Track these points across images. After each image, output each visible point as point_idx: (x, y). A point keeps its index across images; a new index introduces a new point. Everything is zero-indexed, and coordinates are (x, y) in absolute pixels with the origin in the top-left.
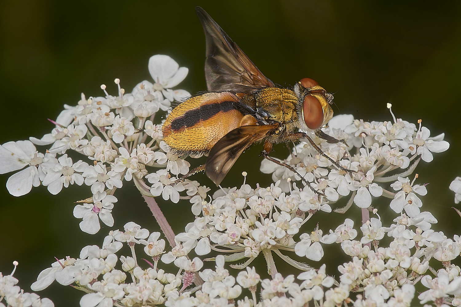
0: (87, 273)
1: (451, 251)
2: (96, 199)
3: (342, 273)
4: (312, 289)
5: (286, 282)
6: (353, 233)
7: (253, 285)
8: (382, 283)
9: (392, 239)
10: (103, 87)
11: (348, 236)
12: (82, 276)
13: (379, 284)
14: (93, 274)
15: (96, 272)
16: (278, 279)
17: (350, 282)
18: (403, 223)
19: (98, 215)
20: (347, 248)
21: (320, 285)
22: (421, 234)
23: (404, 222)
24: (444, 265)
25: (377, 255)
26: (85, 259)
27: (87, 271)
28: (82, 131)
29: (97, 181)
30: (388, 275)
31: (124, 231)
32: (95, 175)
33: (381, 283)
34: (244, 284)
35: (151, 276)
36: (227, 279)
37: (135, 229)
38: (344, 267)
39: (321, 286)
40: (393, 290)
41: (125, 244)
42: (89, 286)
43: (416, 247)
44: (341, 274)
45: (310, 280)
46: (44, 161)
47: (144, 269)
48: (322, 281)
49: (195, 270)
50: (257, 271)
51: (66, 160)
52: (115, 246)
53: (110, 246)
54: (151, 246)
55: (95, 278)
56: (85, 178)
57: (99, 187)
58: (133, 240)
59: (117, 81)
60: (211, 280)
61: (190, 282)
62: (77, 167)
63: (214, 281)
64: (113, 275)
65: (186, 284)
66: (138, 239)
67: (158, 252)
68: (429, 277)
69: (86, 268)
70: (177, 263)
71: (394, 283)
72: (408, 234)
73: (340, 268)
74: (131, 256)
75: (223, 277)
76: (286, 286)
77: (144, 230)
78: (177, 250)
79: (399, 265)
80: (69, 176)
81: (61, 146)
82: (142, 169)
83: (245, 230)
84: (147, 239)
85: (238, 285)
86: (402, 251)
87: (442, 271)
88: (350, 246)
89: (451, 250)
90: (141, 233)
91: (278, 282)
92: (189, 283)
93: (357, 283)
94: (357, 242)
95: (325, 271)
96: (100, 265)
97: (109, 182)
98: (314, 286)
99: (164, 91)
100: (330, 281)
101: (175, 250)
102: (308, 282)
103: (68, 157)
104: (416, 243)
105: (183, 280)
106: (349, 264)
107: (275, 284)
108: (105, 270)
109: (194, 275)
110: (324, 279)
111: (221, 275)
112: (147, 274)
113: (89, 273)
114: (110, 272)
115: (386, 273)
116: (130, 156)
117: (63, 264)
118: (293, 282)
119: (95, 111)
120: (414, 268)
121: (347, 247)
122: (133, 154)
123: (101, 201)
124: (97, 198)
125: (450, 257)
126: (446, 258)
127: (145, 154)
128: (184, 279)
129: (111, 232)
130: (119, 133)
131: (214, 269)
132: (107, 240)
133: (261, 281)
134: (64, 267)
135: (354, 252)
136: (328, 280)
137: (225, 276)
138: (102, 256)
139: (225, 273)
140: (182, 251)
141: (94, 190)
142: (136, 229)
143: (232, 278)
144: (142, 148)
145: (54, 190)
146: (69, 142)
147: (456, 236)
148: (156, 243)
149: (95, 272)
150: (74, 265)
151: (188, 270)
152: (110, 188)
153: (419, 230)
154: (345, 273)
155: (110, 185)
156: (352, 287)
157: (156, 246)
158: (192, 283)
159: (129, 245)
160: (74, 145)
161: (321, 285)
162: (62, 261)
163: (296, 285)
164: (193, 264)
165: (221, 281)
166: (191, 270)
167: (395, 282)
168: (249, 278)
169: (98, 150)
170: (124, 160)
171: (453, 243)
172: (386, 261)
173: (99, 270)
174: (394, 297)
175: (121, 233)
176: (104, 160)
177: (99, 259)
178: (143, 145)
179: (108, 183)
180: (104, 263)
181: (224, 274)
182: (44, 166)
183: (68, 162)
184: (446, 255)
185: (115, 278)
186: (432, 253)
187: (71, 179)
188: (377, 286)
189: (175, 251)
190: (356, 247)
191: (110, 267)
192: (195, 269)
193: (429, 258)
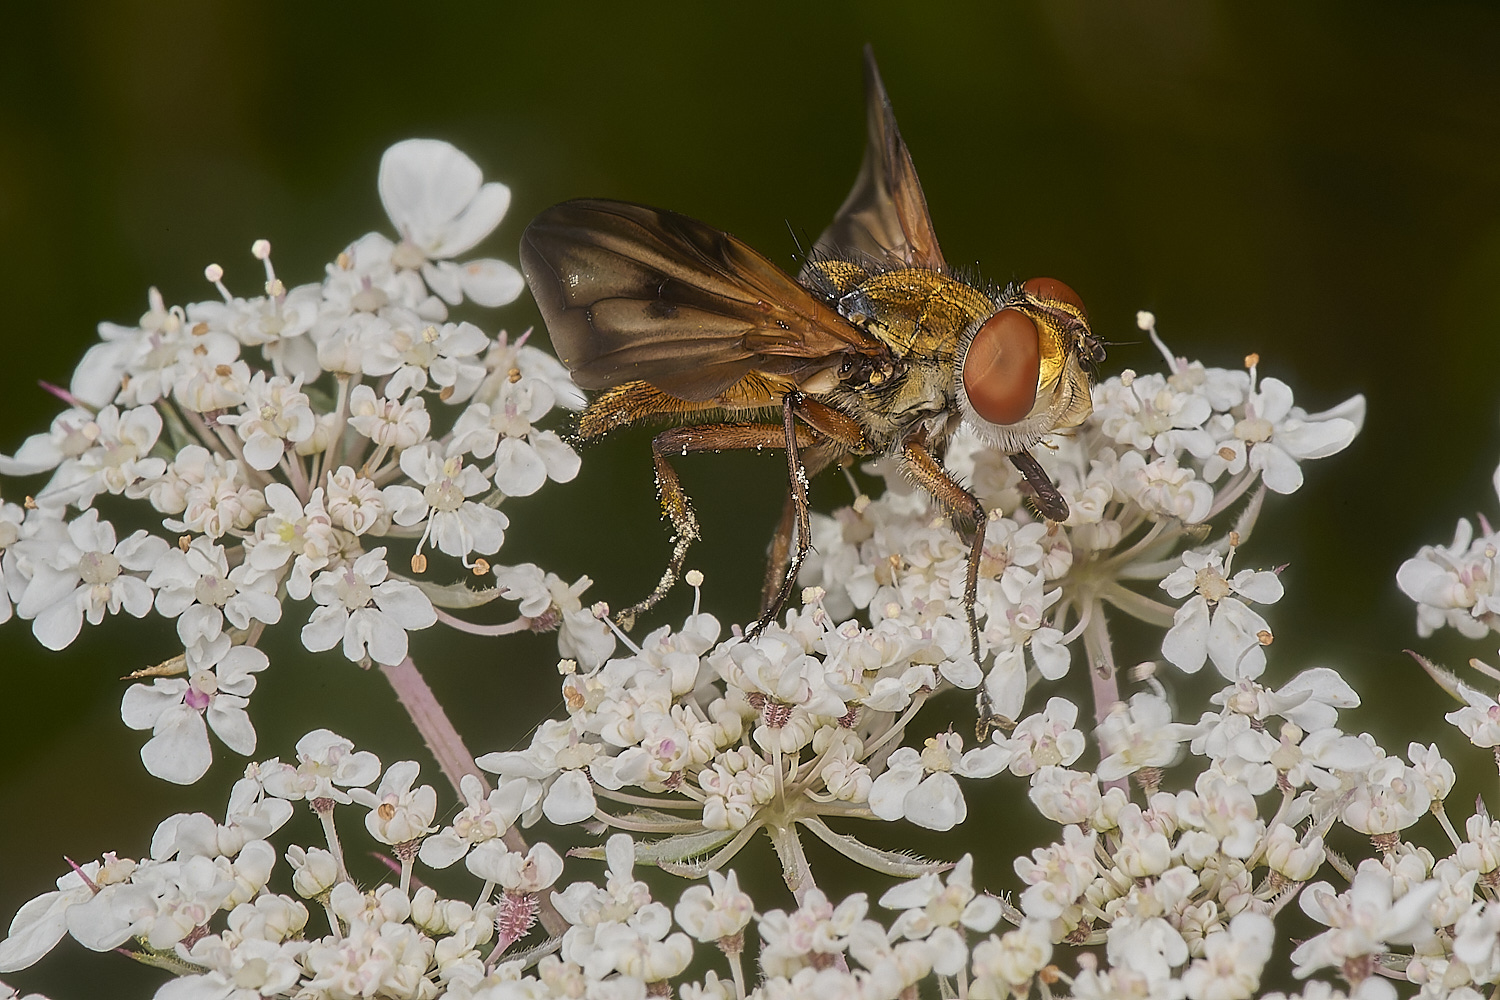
0: (174, 908)
1: (1399, 801)
2: (195, 660)
3: (1027, 881)
4: (929, 940)
5: (841, 919)
6: (1070, 744)
7: (732, 933)
8: (1163, 912)
9: (1203, 763)
10: (214, 272)
11: (1056, 753)
12: (156, 918)
13: (1152, 916)
14: (193, 909)
15: (203, 903)
16: (814, 909)
17: (1055, 911)
18: (1242, 708)
19: (204, 716)
20: (1046, 798)
21: (956, 926)
22: (1298, 745)
23: (1244, 704)
24: (1379, 847)
25: (1148, 820)
26: (169, 860)
27: (172, 902)
28: (144, 430)
29: (196, 602)
30: (1183, 886)
31: (296, 764)
32: (190, 583)
33: (1159, 913)
34: (701, 930)
35: (389, 912)
36: (644, 915)
37: (332, 755)
38: (1035, 862)
39: (957, 929)
40: (1204, 935)
41: (301, 807)
42: (181, 951)
43: (1282, 789)
44: (1023, 887)
45: (923, 908)
46: (22, 536)
47: (365, 890)
48: (961, 912)
49: (536, 885)
50: (745, 885)
51: (91, 530)
52: (266, 815)
53: (251, 813)
54: (387, 809)
55: (200, 925)
56: (156, 592)
57: (204, 622)
58: (325, 792)
59: (261, 248)
60: (590, 920)
61: (521, 927)
62: (129, 554)
63: (602, 921)
64: (261, 911)
65: (508, 935)
66: (344, 789)
67: (411, 829)
68: (1326, 888)
69: (170, 892)
70: (477, 864)
71: (1207, 910)
72: (1256, 747)
73: (1021, 865)
74: (323, 844)
75: (631, 909)
76: (841, 933)
77: (364, 755)
78: (471, 818)
79: (1219, 850)
80: (102, 586)
81: (77, 482)
82: (348, 551)
83: (703, 745)
84: (373, 788)
85: (682, 934)
86: (1229, 803)
87: (1368, 865)
88: (1056, 790)
89: (1402, 797)
90: (354, 769)
91: (813, 918)
92: (517, 930)
93: (1084, 913)
94: (1079, 775)
95: (970, 878)
96: (218, 879)
97: (236, 603)
98: (935, 929)
99: (428, 270)
100: (988, 910)
101: (467, 819)
102: (914, 916)
103: (100, 519)
104: (1279, 773)
105: (499, 920)
106: (1049, 850)
107: (805, 926)
108: (235, 894)
109: (534, 903)
110: (966, 906)
111: (625, 900)
112: (378, 906)
113: (181, 908)
114: (253, 901)
115: (1175, 876)
116: (305, 515)
117: (94, 881)
118: (865, 918)
119: (185, 356)
120: (1274, 860)
121: (1049, 794)
122: (315, 508)
123: (213, 669)
124: (198, 659)
125: (1396, 820)
126: (1384, 822)
127: (355, 500)
128: (502, 917)
129: (252, 767)
130: (265, 434)
131: (601, 883)
132: (242, 793)
133: (757, 917)
134: (96, 890)
135: (1069, 810)
136: (981, 909)
137: (637, 903)
138: (224, 847)
139: (637, 894)
140: (486, 822)
141: (187, 633)
142: (337, 753)
143: (660, 910)
144: (341, 484)
145: (56, 634)
146: (102, 467)
147: (1417, 748)
148: (405, 797)
149: (200, 903)
150: (131, 882)
151: (513, 887)
152: (242, 625)
153: (1290, 731)
154: (1036, 881)
155: (240, 616)
156: (1068, 928)
157: (404, 810)
158: (528, 930)
159: (313, 810)
160: (118, 479)
161: (960, 923)
162: (91, 869)
163: (875, 929)
164: (529, 865)
165: (625, 921)
166: (521, 887)
167: (1209, 906)
168: (716, 907)
169: (197, 498)
170: (281, 527)
171: (1406, 770)
172: (1176, 836)
173: (214, 897)
174: (1204, 958)
175: (284, 769)
176: (218, 528)
177: (214, 860)
178: (345, 471)
179: (233, 608)
180: (231, 873)
181: (634, 897)
182: (24, 552)
183: (99, 539)
184: (1382, 814)
185: (270, 923)
186: (1335, 805)
187: (111, 594)
188: (1148, 924)
189: (464, 824)
190: (1076, 792)
191: (251, 884)
192: (535, 882)
193: (1325, 824)
